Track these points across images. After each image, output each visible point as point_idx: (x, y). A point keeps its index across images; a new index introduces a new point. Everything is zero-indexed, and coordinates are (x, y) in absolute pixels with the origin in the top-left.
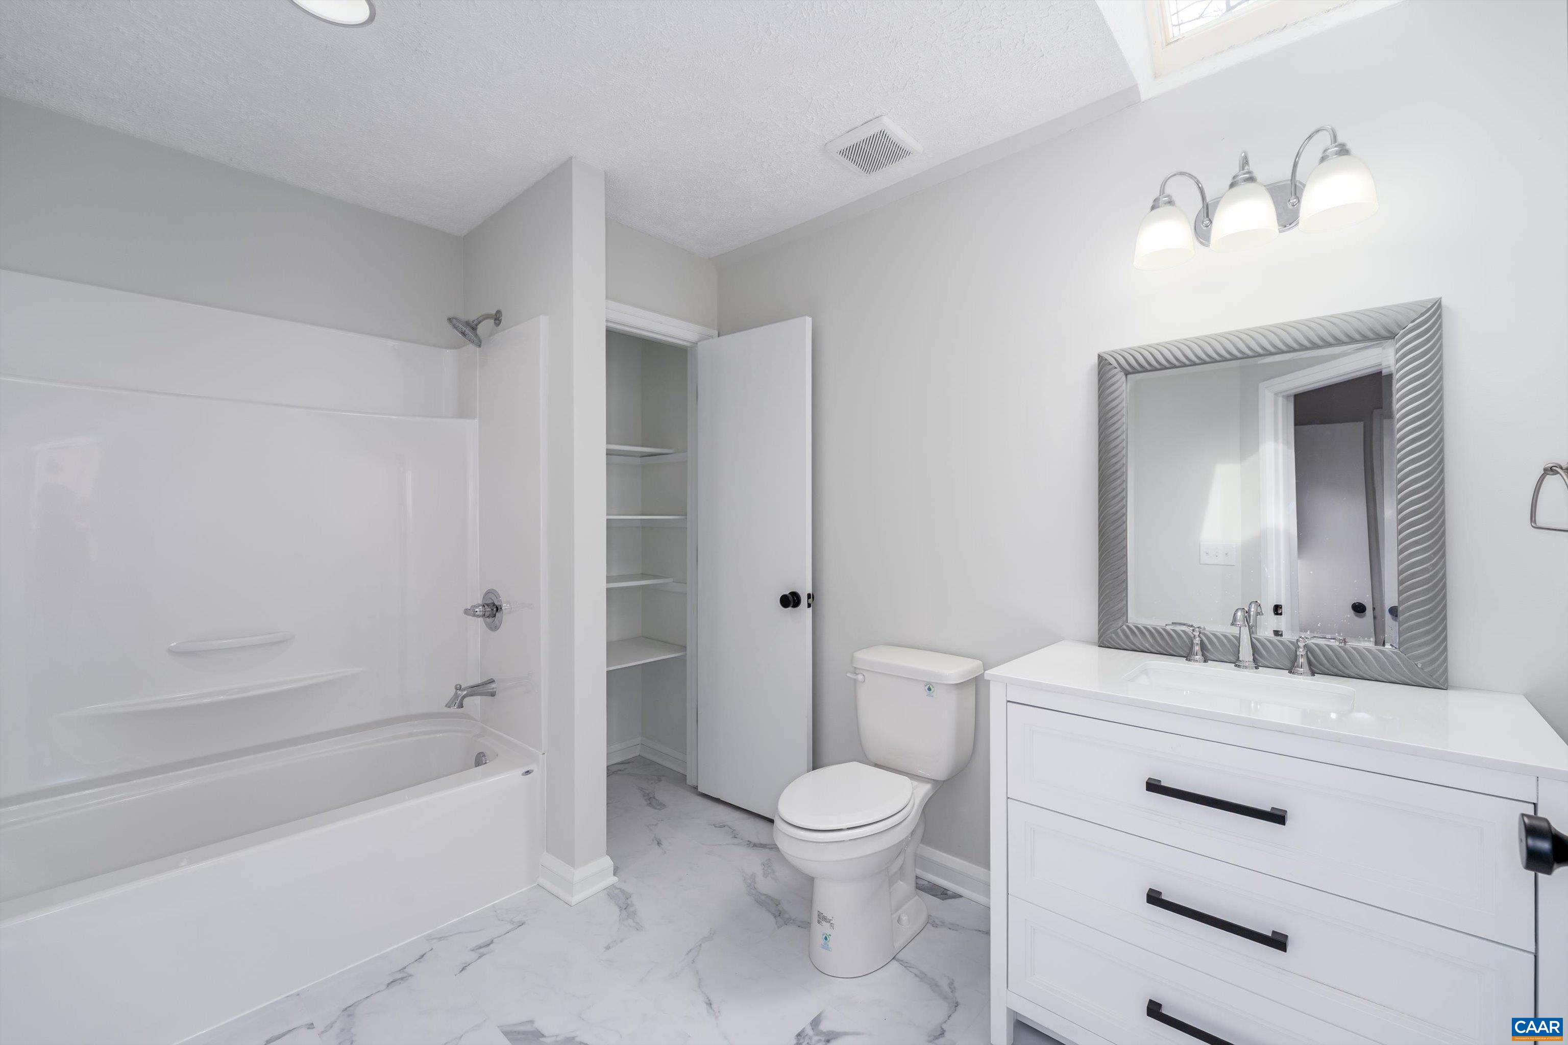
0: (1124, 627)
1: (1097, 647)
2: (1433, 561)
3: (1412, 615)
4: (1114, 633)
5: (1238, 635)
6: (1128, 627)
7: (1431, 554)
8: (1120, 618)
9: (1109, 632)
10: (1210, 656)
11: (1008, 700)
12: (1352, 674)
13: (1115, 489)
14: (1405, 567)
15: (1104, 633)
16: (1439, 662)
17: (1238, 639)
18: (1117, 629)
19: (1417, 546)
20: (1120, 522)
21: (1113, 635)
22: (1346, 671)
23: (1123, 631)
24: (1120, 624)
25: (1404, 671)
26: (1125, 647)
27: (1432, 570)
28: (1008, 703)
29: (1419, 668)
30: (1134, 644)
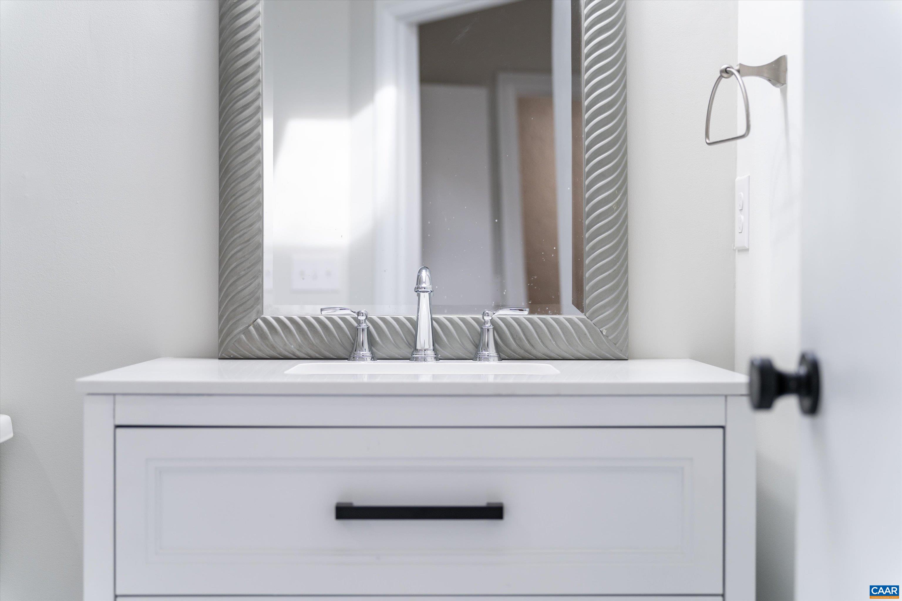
0: (259, 321)
1: (218, 360)
2: (617, 199)
3: (598, 269)
4: (244, 334)
5: (415, 319)
6: (265, 320)
7: (615, 191)
8: (252, 306)
9: (235, 332)
10: (378, 353)
11: (118, 423)
12: (539, 355)
13: (246, 93)
14: (592, 206)
15: (228, 334)
16: (621, 326)
17: (415, 324)
18: (249, 326)
19: (603, 180)
20: (252, 150)
21: (243, 337)
22: (534, 352)
23: (258, 329)
24: (253, 318)
25: (590, 342)
26: (260, 354)
27: (617, 210)
28: (119, 430)
29: (604, 335)
30: (273, 347)
